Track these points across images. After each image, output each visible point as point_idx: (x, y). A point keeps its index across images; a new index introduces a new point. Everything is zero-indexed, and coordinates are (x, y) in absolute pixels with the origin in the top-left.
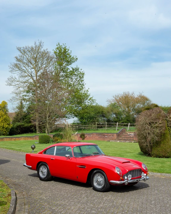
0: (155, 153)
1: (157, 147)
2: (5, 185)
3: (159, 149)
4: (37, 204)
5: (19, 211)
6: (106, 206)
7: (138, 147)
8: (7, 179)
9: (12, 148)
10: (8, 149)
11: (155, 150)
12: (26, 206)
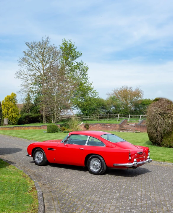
2: (27, 176)
3: (170, 139)
4: (67, 200)
5: (49, 208)
7: (147, 137)
8: (26, 169)
9: (23, 136)
10: (19, 137)
11: (166, 140)
12: (56, 203)
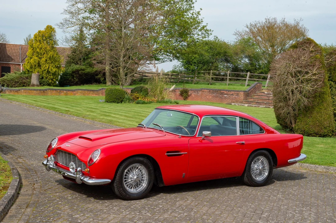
0: (301, 126)
1: (305, 116)
2: (8, 169)
4: (50, 207)
5: (11, 217)
6: (175, 217)
8: (19, 159)
9: (56, 107)
10: (47, 108)
11: (301, 121)
12: (29, 210)
